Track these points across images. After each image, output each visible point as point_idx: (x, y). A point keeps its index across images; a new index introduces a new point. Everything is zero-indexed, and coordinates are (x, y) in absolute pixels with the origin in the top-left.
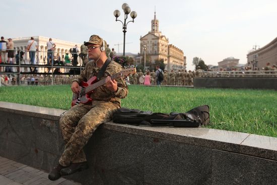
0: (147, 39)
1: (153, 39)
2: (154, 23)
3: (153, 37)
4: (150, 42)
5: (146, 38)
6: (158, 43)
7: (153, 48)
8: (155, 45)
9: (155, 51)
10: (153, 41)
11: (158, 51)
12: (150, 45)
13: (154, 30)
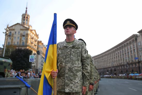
0: (14, 30)
1: (21, 30)
2: (25, 17)
3: (22, 28)
4: (17, 33)
5: (13, 28)
6: (27, 34)
7: (21, 39)
8: (24, 36)
9: (23, 43)
10: (22, 32)
11: (27, 42)
12: (17, 35)
13: (24, 23)
